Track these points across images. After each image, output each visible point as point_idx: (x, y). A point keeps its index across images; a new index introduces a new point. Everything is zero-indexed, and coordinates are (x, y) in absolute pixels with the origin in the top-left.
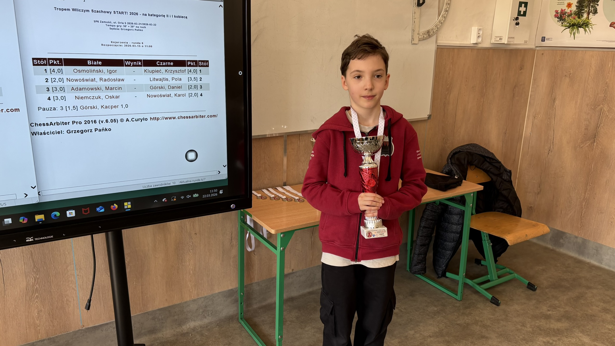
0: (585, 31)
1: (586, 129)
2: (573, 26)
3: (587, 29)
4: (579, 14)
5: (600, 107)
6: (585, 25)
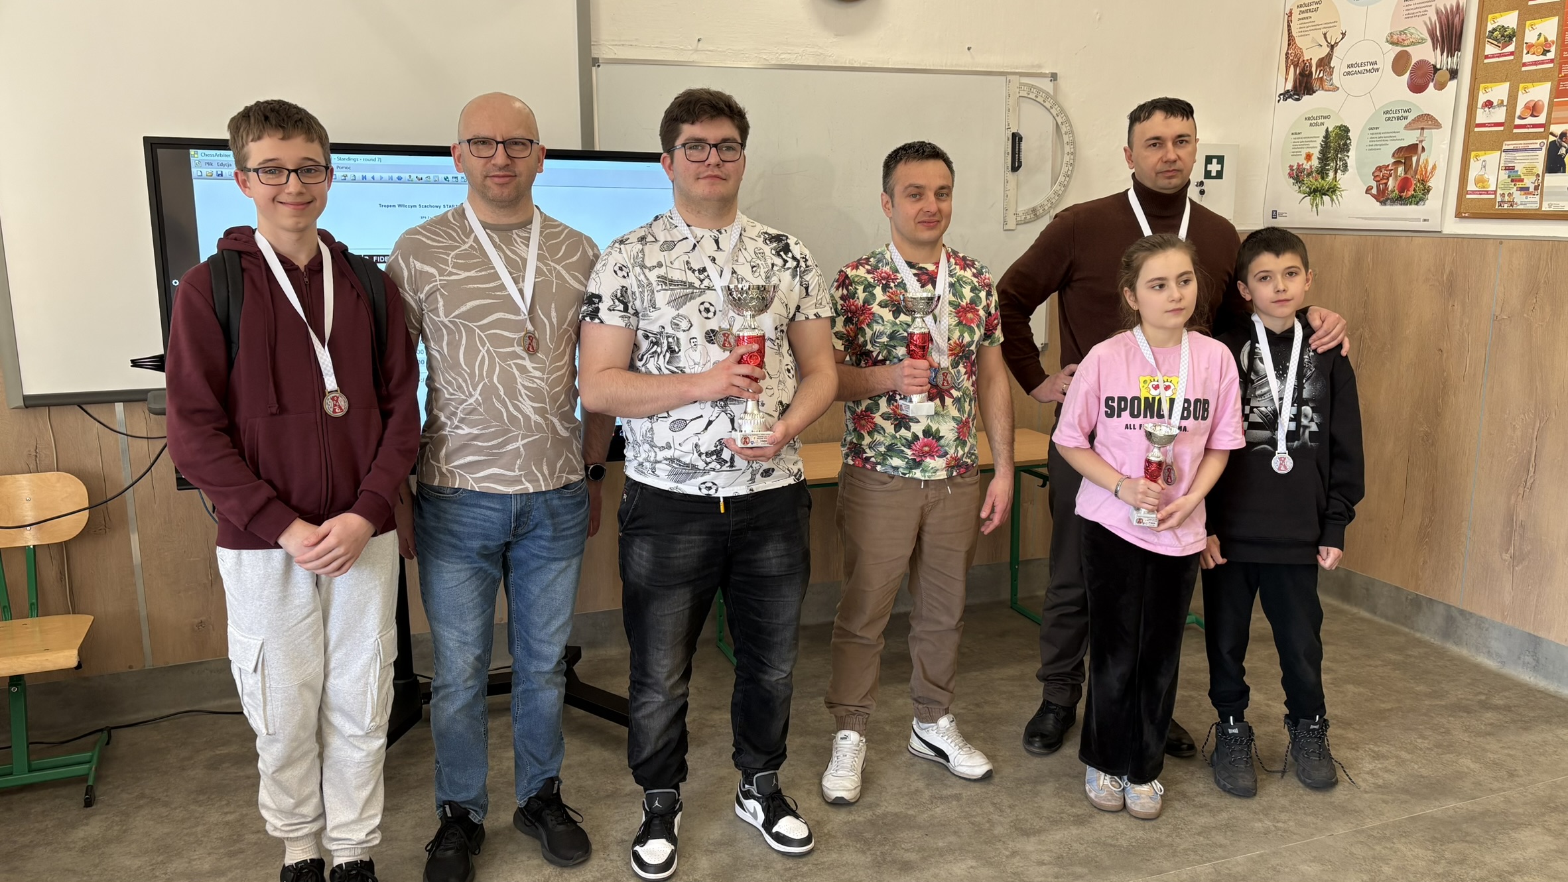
0: (1332, 200)
2: (1314, 192)
4: (1322, 172)
6: (1332, 190)
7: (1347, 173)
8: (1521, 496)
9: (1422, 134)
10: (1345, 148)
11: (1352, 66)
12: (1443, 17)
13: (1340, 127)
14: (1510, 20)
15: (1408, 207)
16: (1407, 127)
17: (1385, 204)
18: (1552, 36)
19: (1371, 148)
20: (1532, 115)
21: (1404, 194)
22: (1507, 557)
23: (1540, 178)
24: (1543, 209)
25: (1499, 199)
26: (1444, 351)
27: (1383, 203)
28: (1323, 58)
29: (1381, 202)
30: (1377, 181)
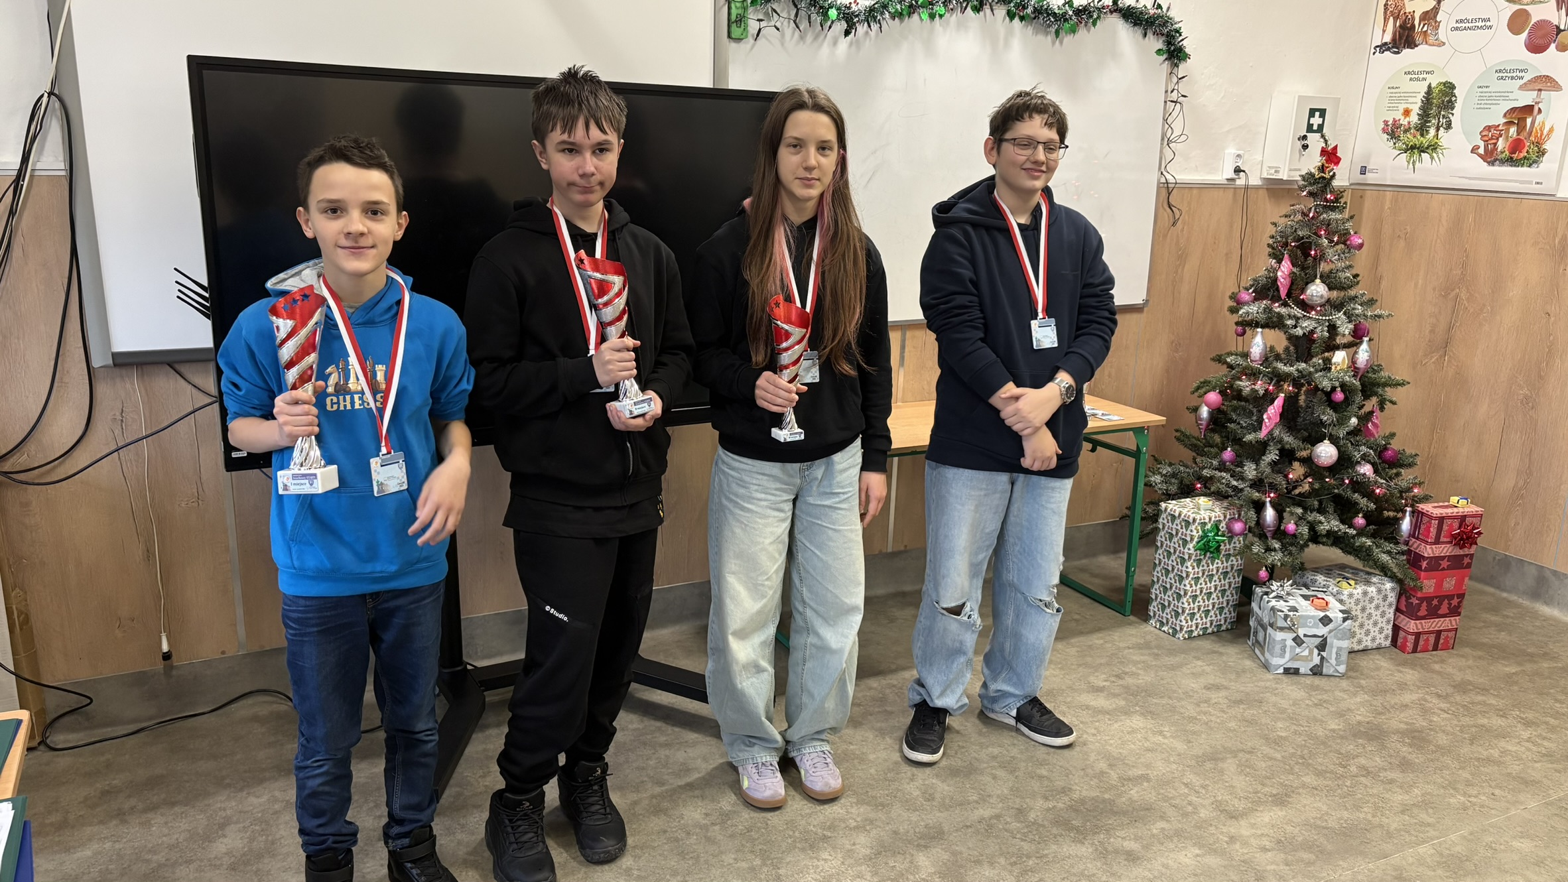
0: (1432, 158)
1: (1432, 331)
2: (1411, 149)
3: (1434, 155)
4: (1422, 129)
5: (1455, 292)
6: (1433, 148)
7: (1451, 131)
9: (1539, 96)
10: (1450, 105)
11: (1462, 21)
13: (1444, 84)
15: (1520, 168)
16: (1521, 88)
17: (1493, 165)
19: (1479, 106)
21: (1515, 156)
26: (1552, 315)
27: (1492, 163)
28: (1428, 12)
29: (1489, 163)
30: (1484, 141)
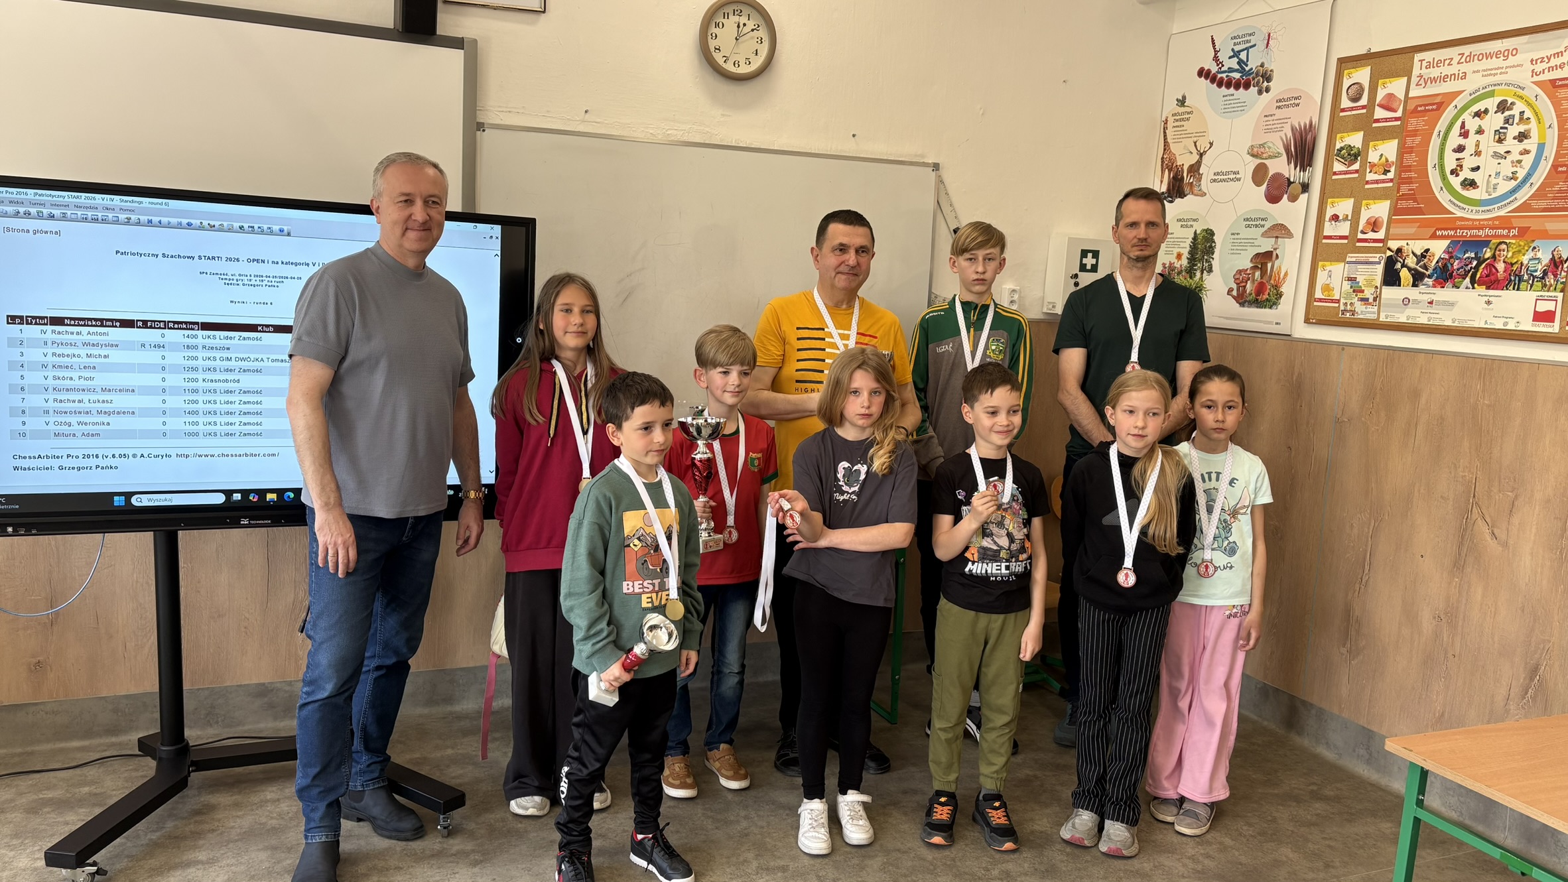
4: (1190, 271)
7: (1212, 274)
8: (1357, 593)
9: (1276, 242)
10: (1210, 251)
11: (1218, 174)
12: (1298, 134)
13: (1207, 231)
14: (1355, 140)
15: (1263, 310)
16: (1264, 235)
17: (1244, 306)
18: (1392, 158)
19: (1232, 252)
20: (1373, 231)
21: (1259, 298)
22: (1344, 650)
23: (1378, 290)
24: (1381, 320)
25: (1342, 308)
26: (1293, 449)
27: (1242, 304)
28: (1193, 165)
29: (1240, 304)
30: (1237, 284)
